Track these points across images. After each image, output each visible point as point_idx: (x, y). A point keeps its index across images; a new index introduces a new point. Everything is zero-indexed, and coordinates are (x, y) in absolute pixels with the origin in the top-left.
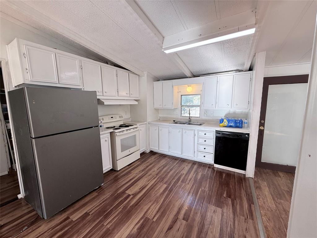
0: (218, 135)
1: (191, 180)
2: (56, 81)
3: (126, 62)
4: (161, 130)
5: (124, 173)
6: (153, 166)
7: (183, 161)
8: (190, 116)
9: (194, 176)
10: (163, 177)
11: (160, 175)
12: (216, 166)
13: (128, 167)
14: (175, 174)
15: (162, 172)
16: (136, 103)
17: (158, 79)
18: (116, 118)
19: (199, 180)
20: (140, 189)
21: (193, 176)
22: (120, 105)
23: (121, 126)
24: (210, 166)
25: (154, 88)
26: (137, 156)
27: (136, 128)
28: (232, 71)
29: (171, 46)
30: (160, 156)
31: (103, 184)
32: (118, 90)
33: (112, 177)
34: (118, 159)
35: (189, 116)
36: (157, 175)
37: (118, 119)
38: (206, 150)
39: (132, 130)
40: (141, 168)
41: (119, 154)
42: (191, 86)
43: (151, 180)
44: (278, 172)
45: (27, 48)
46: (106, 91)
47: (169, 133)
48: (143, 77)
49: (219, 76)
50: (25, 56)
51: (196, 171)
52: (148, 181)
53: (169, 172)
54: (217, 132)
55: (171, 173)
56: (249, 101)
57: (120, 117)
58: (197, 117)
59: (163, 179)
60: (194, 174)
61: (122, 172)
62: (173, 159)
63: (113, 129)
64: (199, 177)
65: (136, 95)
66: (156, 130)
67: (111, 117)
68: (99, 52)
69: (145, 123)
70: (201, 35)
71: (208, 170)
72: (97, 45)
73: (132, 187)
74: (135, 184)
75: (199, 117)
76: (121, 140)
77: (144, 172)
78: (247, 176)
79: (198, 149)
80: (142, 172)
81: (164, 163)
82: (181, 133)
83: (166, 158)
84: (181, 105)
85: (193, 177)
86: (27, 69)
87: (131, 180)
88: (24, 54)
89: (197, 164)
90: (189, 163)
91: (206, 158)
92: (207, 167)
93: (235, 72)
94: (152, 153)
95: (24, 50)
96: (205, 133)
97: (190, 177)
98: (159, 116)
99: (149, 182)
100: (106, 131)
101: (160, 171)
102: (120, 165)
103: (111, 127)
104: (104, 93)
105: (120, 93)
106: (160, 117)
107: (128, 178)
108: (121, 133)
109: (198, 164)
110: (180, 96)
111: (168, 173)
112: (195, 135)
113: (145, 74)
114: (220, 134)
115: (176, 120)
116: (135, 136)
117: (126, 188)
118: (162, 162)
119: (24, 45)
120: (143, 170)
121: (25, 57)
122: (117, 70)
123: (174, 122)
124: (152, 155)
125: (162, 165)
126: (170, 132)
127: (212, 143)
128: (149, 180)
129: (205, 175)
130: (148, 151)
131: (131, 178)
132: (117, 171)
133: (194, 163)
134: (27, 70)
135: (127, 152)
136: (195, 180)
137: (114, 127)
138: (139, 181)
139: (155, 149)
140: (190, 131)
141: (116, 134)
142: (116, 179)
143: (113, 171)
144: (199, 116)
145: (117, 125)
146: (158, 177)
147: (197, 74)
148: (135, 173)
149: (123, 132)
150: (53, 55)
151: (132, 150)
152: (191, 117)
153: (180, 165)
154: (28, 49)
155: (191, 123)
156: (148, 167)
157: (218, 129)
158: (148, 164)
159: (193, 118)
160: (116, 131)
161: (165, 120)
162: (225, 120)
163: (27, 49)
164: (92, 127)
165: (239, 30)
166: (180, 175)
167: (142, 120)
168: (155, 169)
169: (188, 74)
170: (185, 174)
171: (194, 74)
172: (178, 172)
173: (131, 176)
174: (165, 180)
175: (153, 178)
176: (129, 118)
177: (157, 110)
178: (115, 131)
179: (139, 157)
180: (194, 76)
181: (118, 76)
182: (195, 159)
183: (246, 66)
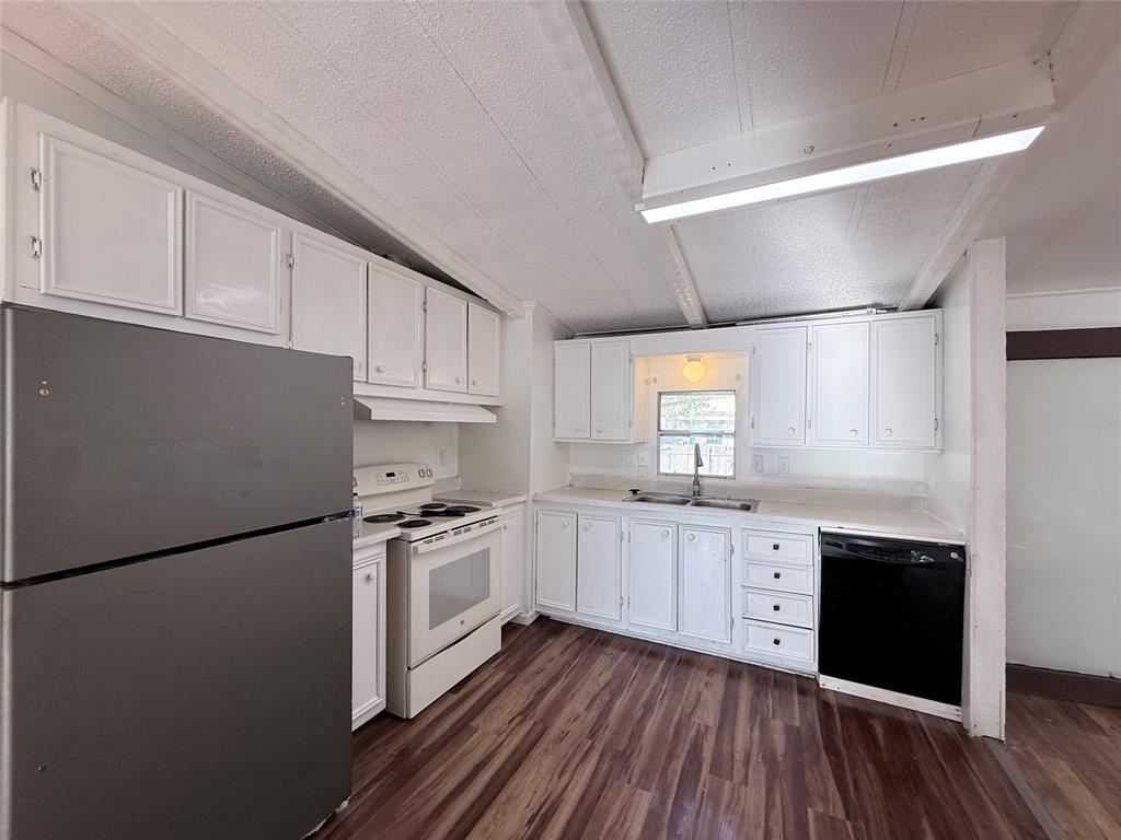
0: (833, 551)
1: (752, 763)
2: (171, 303)
3: (464, 258)
4: (586, 529)
5: (438, 732)
6: (567, 690)
7: (685, 661)
8: (700, 473)
9: (756, 735)
10: (621, 748)
11: (605, 736)
12: (830, 683)
13: (455, 697)
14: (672, 730)
15: (613, 718)
16: (491, 418)
17: (568, 332)
18: (406, 479)
19: (784, 756)
20: (530, 822)
21: (751, 738)
22: (426, 422)
23: (429, 513)
24: (802, 685)
25: (554, 364)
26: (489, 642)
27: (491, 519)
28: (864, 307)
29: (682, 188)
30: (580, 638)
31: (345, 804)
32: (424, 363)
33: (385, 752)
34: (413, 663)
35: (693, 472)
36: (592, 735)
37: (415, 481)
38: (781, 616)
39: (476, 531)
40: (513, 701)
41: (422, 635)
42: (698, 360)
43: (573, 766)
44: (1082, 706)
45: (56, 149)
46: (379, 365)
47: (622, 539)
48: (518, 322)
49: (811, 324)
50: (37, 181)
51: (754, 712)
52: (560, 776)
53: (642, 720)
54: (827, 539)
55: (652, 725)
56: (939, 417)
57: (422, 473)
58: (725, 478)
59: (624, 758)
60: (752, 731)
61: (430, 725)
62: (641, 653)
63: (400, 525)
64: (779, 741)
65: (488, 390)
66: (564, 526)
67: (388, 475)
68: (367, 206)
69: (522, 499)
70: (812, 149)
71: (803, 706)
72: (362, 180)
73: (489, 815)
74: (502, 797)
75: (733, 478)
76: (431, 572)
77: (529, 723)
78: (974, 733)
79: (745, 609)
80: (521, 722)
81: (607, 675)
82: (670, 540)
83: (609, 650)
84: (659, 430)
85: (751, 743)
86: (34, 240)
87: (478, 768)
88: (33, 174)
89: (746, 673)
90: (711, 671)
91: (781, 650)
92: (792, 689)
93: (874, 310)
94: (548, 626)
95: (37, 154)
96: (777, 542)
97: (740, 745)
98: (571, 471)
99: (565, 778)
100: (371, 534)
101: (603, 715)
102: (423, 691)
103: (389, 518)
104: (372, 372)
105: (433, 379)
106: (575, 477)
107: (462, 757)
108: (436, 545)
109: (751, 673)
110: (656, 394)
111: (638, 723)
112: (732, 551)
113: (529, 308)
114: (840, 546)
115: (644, 489)
116: (486, 552)
117: (463, 817)
118: (597, 668)
119: (42, 135)
120: (524, 714)
121: (36, 188)
122: (429, 288)
123: (636, 497)
124: (549, 636)
125: (602, 680)
126: (626, 536)
127: (806, 582)
128: (566, 766)
129: (798, 729)
130: (529, 618)
131: (477, 756)
132: (407, 719)
133: (735, 670)
134: (36, 245)
135: (452, 628)
136: (770, 760)
137: (400, 515)
138: (519, 775)
139: (561, 609)
140: (708, 533)
141: (416, 548)
142: (406, 770)
143: (388, 719)
144: (731, 473)
145: (411, 504)
146: (599, 747)
147: (724, 317)
148: (495, 730)
149: (442, 538)
150: (171, 195)
151: (471, 616)
152: (702, 476)
153: (676, 680)
154: (59, 154)
155: (702, 499)
156: (541, 693)
157: (831, 527)
158: (541, 680)
159: (707, 481)
160: (416, 533)
161: (595, 487)
163: (52, 152)
164: (319, 520)
165: (978, 133)
166: (692, 733)
167: (510, 488)
168: (578, 704)
169: (694, 316)
170: (715, 729)
171: (713, 317)
172: (680, 719)
173: (475, 747)
174: (639, 762)
175: (577, 759)
176: (453, 478)
177: (562, 446)
178: (409, 535)
179: (498, 648)
180: (711, 324)
181: (428, 307)
182: (737, 652)
183: (923, 291)
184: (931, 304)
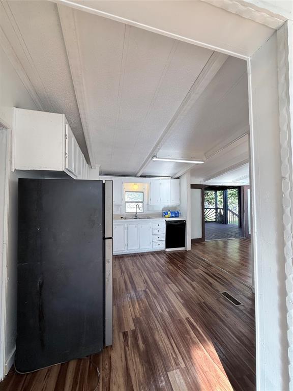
7: (142, 255)
12: (168, 250)
14: (151, 264)
15: (140, 266)
24: (164, 252)
36: (140, 270)
38: (159, 239)
47: (125, 229)
48: (93, 170)
51: (160, 257)
58: (141, 212)
59: (148, 270)
78: (187, 250)
79: (152, 240)
86: (66, 154)
88: (66, 135)
91: (160, 246)
96: (159, 224)
97: (163, 262)
111: (145, 265)
114: (168, 223)
119: (67, 125)
146: (143, 270)
159: (138, 213)
162: (169, 212)
166: (155, 263)
168: (131, 267)
170: (157, 261)
174: (151, 270)
175: (141, 274)
182: (151, 250)
183: (177, 176)
184: (178, 178)
